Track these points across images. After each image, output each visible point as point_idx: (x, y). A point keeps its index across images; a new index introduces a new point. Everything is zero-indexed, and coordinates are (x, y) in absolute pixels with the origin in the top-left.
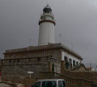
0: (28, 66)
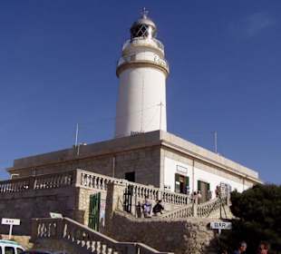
0: (26, 204)
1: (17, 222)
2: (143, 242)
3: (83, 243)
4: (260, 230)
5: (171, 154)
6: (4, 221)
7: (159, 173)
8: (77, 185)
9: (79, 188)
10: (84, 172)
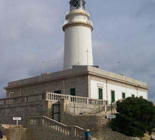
1: (20, 119)
2: (78, 125)
3: (52, 127)
4: (127, 118)
5: (94, 78)
6: (14, 119)
7: (88, 89)
8: (47, 100)
9: (48, 101)
10: (50, 93)
